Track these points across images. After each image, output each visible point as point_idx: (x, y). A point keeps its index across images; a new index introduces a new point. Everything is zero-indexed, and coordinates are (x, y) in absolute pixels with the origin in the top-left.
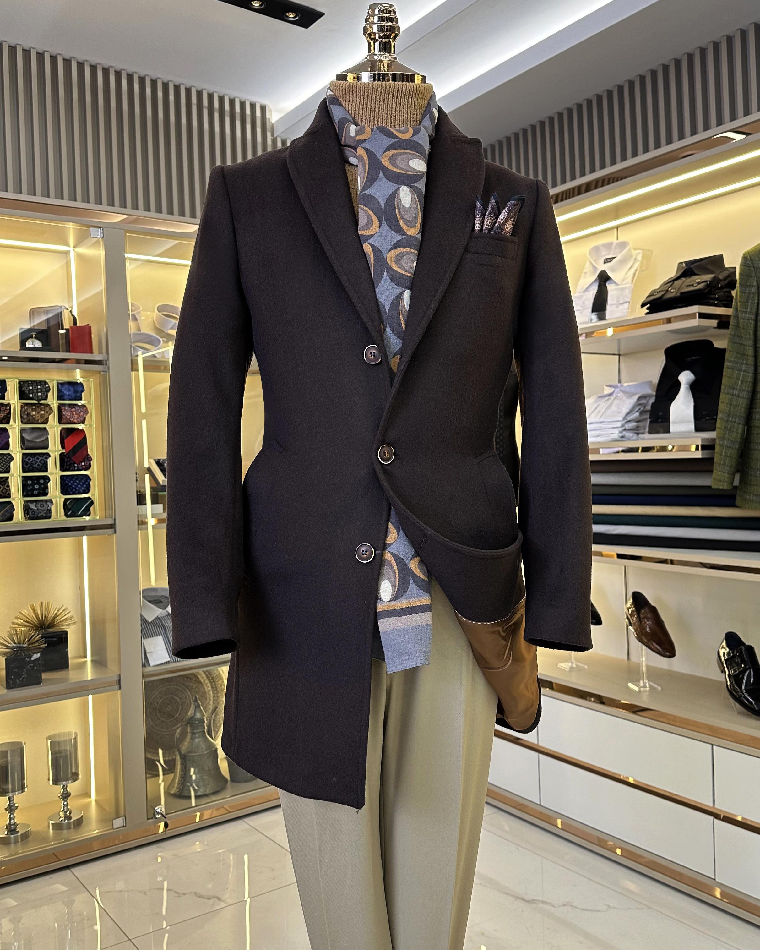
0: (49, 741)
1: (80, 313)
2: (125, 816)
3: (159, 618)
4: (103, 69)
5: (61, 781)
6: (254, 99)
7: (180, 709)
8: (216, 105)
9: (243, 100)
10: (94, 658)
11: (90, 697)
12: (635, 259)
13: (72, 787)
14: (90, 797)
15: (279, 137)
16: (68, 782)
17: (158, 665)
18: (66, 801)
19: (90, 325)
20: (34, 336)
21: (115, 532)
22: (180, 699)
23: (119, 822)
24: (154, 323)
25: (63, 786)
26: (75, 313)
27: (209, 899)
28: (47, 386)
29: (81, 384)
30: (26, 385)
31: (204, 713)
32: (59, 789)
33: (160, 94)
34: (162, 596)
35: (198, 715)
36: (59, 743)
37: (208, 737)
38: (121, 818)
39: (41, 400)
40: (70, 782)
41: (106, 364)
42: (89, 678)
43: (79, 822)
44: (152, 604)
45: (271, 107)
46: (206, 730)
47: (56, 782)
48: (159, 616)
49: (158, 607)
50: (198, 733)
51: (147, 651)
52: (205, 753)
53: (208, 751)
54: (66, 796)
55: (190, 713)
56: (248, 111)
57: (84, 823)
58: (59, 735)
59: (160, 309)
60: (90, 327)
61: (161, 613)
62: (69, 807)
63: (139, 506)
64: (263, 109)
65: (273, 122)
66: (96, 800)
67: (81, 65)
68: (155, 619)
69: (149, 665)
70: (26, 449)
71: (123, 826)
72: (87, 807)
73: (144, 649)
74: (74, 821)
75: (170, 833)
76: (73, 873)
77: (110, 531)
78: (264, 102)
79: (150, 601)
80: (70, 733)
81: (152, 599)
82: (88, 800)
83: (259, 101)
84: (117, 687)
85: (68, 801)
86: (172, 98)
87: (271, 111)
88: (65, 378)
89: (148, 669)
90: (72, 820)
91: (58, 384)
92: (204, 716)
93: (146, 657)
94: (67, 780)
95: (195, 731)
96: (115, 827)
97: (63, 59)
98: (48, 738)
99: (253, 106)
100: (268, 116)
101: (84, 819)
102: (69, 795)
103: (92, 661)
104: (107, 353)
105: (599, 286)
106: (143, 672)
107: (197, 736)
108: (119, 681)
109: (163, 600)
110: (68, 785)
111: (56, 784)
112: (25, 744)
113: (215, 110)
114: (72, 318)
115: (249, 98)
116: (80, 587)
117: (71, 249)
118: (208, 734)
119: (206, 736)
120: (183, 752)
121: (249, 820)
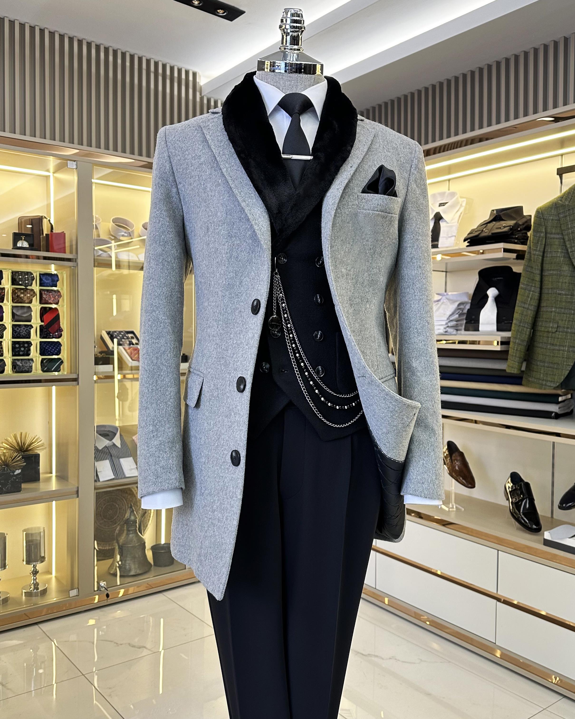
0: (25, 533)
1: (56, 222)
2: (78, 588)
3: (107, 447)
4: (78, 40)
5: (32, 562)
6: (188, 67)
7: (118, 512)
8: (160, 71)
9: (180, 68)
10: (57, 474)
11: (54, 502)
12: (461, 205)
13: (40, 566)
14: (51, 573)
15: (206, 96)
16: (36, 563)
17: (105, 481)
18: (35, 576)
19: (65, 232)
20: (23, 238)
21: (78, 384)
22: (118, 505)
23: (73, 593)
24: (109, 231)
25: (34, 566)
26: (52, 222)
27: (140, 648)
28: (32, 276)
29: (56, 275)
30: (17, 274)
31: (137, 516)
32: (30, 567)
33: (119, 61)
34: (109, 431)
35: (132, 518)
36: (32, 534)
37: (139, 533)
38: (76, 590)
39: (27, 286)
40: (39, 563)
41: (76, 261)
42: (54, 489)
43: (44, 592)
44: (102, 436)
45: (200, 73)
46: (137, 529)
47: (28, 562)
48: (107, 446)
49: (106, 439)
50: (132, 530)
51: (98, 471)
52: (137, 545)
53: (139, 544)
54: (35, 573)
55: (127, 515)
56: (183, 76)
57: (48, 592)
58: (32, 529)
59: (114, 221)
60: (65, 234)
61: (108, 443)
62: (37, 581)
63: (96, 366)
64: (194, 74)
65: (201, 85)
66: (55, 577)
67: (62, 37)
68: (104, 448)
69: (99, 481)
70: (15, 321)
71: (77, 596)
72: (49, 581)
73: (96, 469)
74: (41, 591)
75: (110, 601)
76: (40, 628)
77: (75, 383)
78: (195, 70)
79: (100, 435)
80: (39, 528)
81: (102, 433)
82: (49, 576)
83: (192, 69)
84: (76, 495)
85: (37, 576)
86: (128, 64)
87: (200, 76)
88: (44, 270)
89: (98, 484)
90: (39, 590)
91: (40, 274)
92: (137, 518)
93: (97, 475)
94: (36, 561)
95: (130, 529)
96: (71, 596)
97: (49, 32)
98: (23, 531)
99: (187, 72)
100: (198, 80)
101: (48, 590)
102: (38, 572)
103: (56, 476)
104: (77, 253)
105: (435, 223)
106: (95, 486)
107: (131, 532)
108: (78, 492)
109: (109, 434)
110: (37, 565)
111: (29, 564)
112: (7, 534)
113: (159, 74)
114: (50, 225)
115: (185, 66)
116: (48, 422)
117: (51, 174)
118: (139, 532)
119: (137, 533)
120: (120, 544)
121: (166, 594)
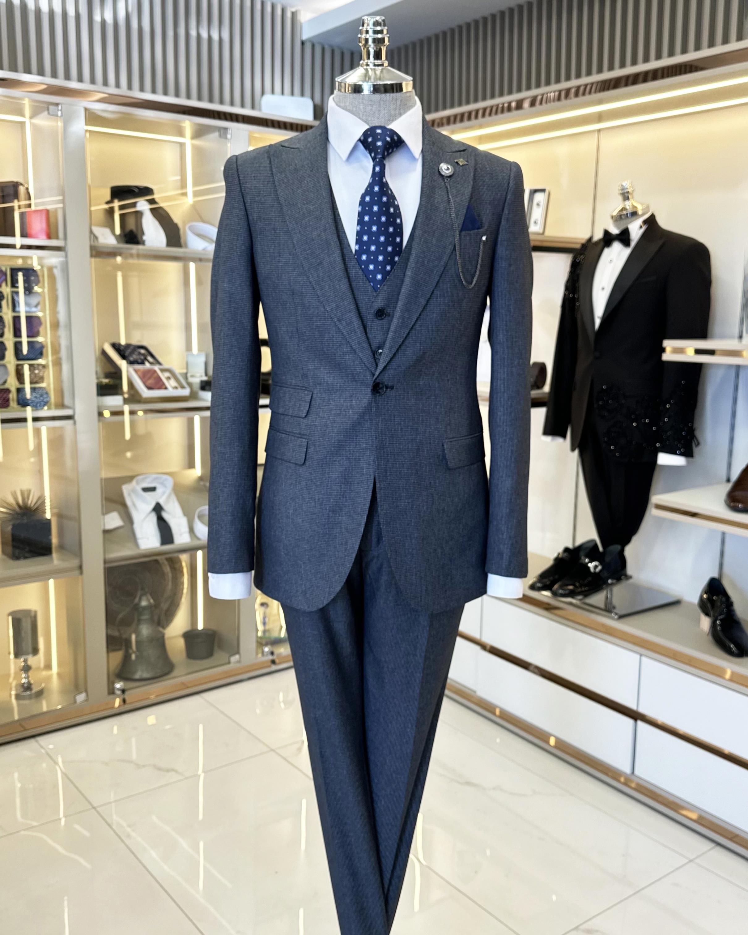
0: (11, 617)
2: (86, 692)
5: (22, 655)
11: (51, 581)
13: (33, 660)
21: (75, 423)
23: (81, 698)
25: (25, 659)
26: (31, 191)
27: (168, 771)
32: (20, 662)
40: (31, 656)
41: (65, 251)
43: (40, 693)
47: (17, 655)
54: (27, 668)
57: (45, 693)
58: (20, 611)
62: (30, 680)
63: (100, 397)
71: (86, 701)
74: (35, 692)
75: (128, 707)
76: (38, 742)
77: (70, 422)
80: (29, 610)
82: (50, 672)
84: (77, 572)
85: (29, 673)
88: (19, 264)
94: (28, 654)
96: (77, 701)
98: (9, 614)
101: (45, 690)
102: (31, 667)
104: (65, 238)
106: (104, 559)
108: (80, 567)
110: (29, 659)
111: (18, 658)
114: (28, 196)
117: (26, 120)
121: (206, 695)
